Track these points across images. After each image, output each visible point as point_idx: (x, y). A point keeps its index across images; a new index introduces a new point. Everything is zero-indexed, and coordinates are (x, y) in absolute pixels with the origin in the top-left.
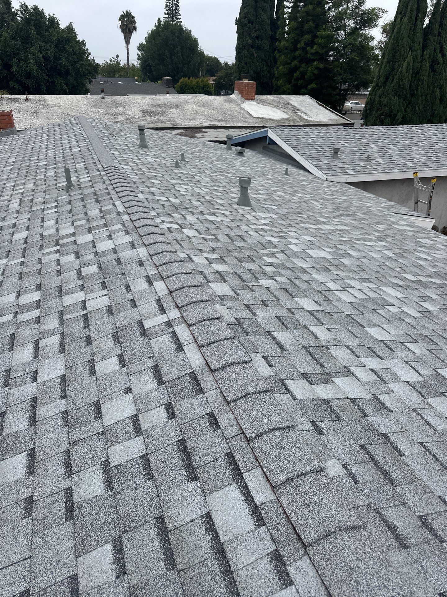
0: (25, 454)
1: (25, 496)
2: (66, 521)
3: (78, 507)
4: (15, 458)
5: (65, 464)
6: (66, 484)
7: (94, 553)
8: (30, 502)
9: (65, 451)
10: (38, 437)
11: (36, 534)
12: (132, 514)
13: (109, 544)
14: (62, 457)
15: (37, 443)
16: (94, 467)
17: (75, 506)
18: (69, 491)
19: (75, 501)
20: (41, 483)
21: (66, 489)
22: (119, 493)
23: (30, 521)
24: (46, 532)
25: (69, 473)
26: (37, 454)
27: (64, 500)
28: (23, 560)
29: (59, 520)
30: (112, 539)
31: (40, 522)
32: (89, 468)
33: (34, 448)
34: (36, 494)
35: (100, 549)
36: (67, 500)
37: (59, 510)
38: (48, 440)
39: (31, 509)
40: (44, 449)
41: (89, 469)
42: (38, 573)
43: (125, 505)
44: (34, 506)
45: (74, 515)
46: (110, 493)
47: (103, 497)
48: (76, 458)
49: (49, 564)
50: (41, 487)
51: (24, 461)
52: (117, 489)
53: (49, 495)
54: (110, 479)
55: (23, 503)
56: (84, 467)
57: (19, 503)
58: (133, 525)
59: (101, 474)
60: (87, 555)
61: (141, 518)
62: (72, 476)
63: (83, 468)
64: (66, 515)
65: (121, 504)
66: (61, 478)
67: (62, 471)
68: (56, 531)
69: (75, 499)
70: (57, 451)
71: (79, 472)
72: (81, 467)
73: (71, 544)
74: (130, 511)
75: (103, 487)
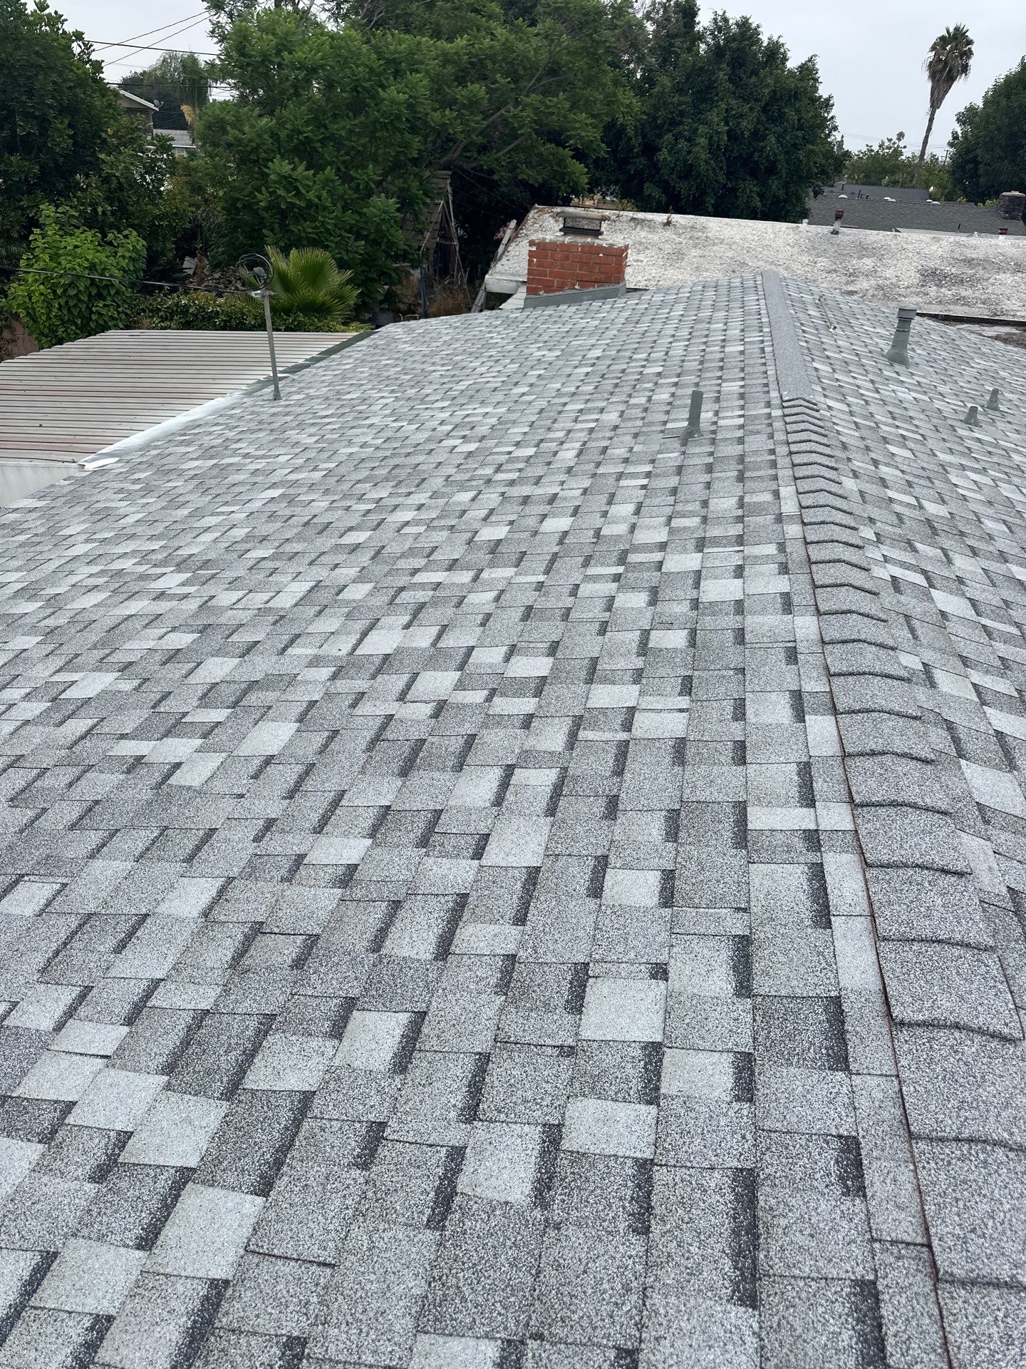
0: (404, 1018)
1: (371, 1117)
2: (428, 1226)
3: (461, 1209)
4: (384, 1016)
5: (469, 1086)
6: (456, 1135)
7: (455, 1344)
8: (376, 1134)
9: (480, 1054)
10: (440, 991)
11: (361, 1219)
12: (567, 1299)
13: (493, 1343)
14: (469, 1064)
15: (434, 1003)
16: (526, 1128)
17: (457, 1199)
18: (457, 1155)
19: (459, 1189)
20: (411, 1103)
21: (452, 1147)
22: (557, 1227)
23: (362, 1180)
24: (381, 1227)
25: (471, 1113)
26: (425, 1030)
27: (440, 1171)
28: (319, 1264)
29: (416, 1215)
30: (503, 1335)
31: (379, 1196)
32: (516, 1123)
33: (425, 1013)
34: (393, 1124)
35: (472, 1342)
36: (446, 1177)
37: (423, 1189)
38: (457, 1008)
39: (373, 1152)
40: (443, 1024)
41: (514, 1126)
42: (335, 1314)
43: (559, 1265)
44: (380, 1150)
45: (447, 1223)
46: (537, 1213)
47: (520, 1214)
48: (496, 1083)
49: (360, 1309)
50: (407, 1113)
51: (398, 1032)
52: (557, 1214)
53: (416, 1143)
54: (550, 1178)
55: (364, 1131)
56: (506, 1114)
57: (358, 1125)
58: (560, 1332)
59: (536, 1153)
60: (441, 1340)
61: (585, 1323)
62: (475, 1123)
63: (503, 1117)
64: (433, 1210)
65: (551, 1258)
66: (453, 1114)
67: (458, 1098)
68: (400, 1236)
69: (463, 1183)
70: (466, 1045)
71: (491, 1121)
72: (500, 1112)
73: (418, 1288)
74: (566, 1290)
75: (528, 1188)
